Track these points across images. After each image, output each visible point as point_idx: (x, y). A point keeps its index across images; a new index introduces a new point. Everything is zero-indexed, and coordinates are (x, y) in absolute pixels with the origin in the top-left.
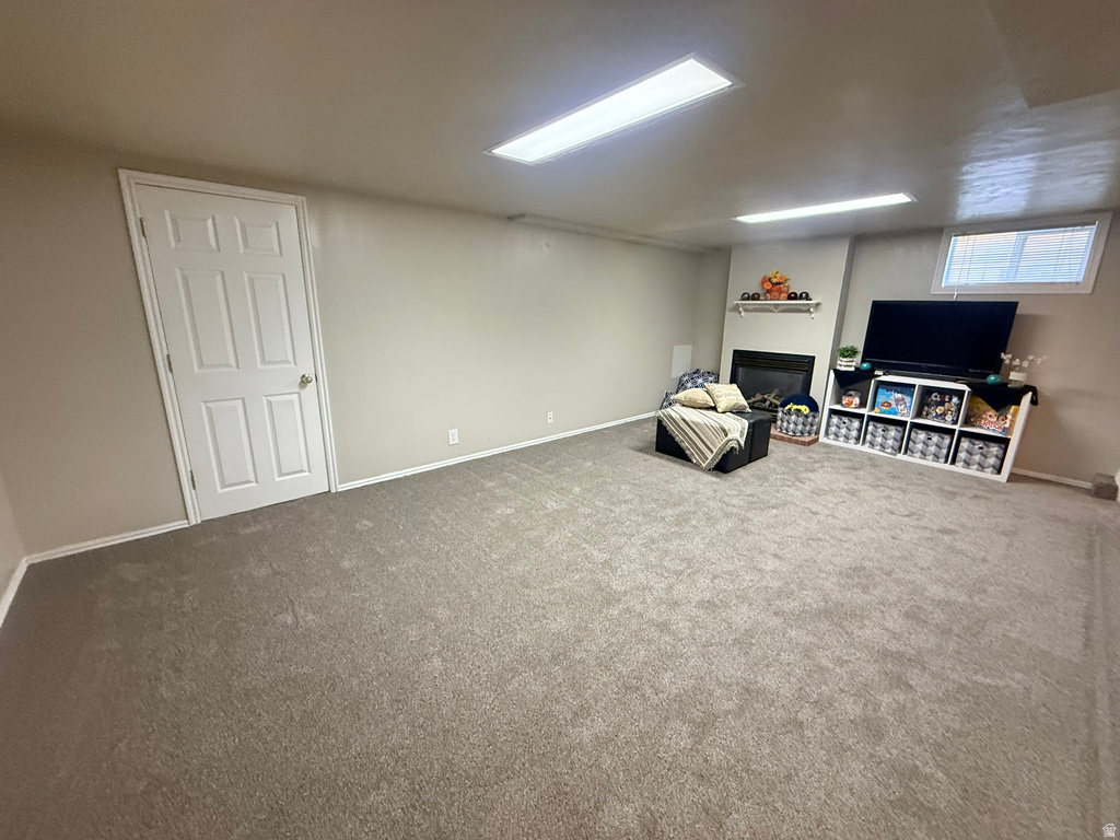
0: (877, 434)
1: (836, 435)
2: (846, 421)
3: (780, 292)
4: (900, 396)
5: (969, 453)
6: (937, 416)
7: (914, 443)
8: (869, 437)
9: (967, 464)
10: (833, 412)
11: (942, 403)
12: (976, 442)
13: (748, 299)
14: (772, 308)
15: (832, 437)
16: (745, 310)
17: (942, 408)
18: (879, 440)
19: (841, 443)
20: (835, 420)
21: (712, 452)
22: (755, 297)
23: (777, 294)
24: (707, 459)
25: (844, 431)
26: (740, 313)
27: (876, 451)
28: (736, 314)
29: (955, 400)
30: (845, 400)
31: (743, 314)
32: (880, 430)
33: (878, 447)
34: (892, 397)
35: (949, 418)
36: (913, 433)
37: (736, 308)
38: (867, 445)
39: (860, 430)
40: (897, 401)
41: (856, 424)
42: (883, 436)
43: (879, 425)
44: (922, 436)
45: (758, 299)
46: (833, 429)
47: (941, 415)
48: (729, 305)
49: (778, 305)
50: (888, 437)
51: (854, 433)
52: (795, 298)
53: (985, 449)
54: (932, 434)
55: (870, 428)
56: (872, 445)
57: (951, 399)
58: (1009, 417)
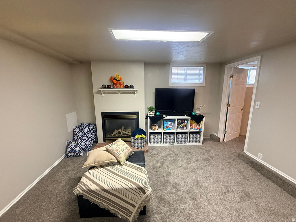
0: (167, 139)
1: (154, 142)
2: (156, 136)
3: (121, 85)
4: (170, 123)
5: (193, 138)
6: (181, 128)
7: (178, 139)
8: (164, 140)
9: (193, 142)
10: (151, 133)
11: (182, 123)
12: (194, 134)
13: (105, 88)
14: (117, 92)
15: (152, 143)
16: (104, 93)
17: (182, 125)
18: (168, 140)
19: (156, 145)
20: (152, 136)
21: (134, 207)
22: (109, 87)
23: (119, 85)
24: (131, 213)
25: (156, 140)
26: (102, 94)
27: (168, 145)
28: (99, 95)
29: (186, 122)
30: (154, 128)
31: (103, 95)
32: (168, 137)
33: (168, 143)
34: (168, 124)
35: (185, 128)
36: (177, 135)
37: (99, 92)
38: (164, 143)
39: (161, 138)
40: (170, 125)
41: (160, 136)
42: (169, 139)
43: (168, 135)
44: (180, 136)
45: (110, 88)
46: (152, 140)
47: (182, 127)
48: (95, 90)
49: (120, 90)
50: (171, 139)
51: (160, 140)
52: (128, 87)
53: (196, 136)
54: (183, 135)
55: (165, 137)
56: (166, 143)
57: (184, 122)
58: (201, 125)
